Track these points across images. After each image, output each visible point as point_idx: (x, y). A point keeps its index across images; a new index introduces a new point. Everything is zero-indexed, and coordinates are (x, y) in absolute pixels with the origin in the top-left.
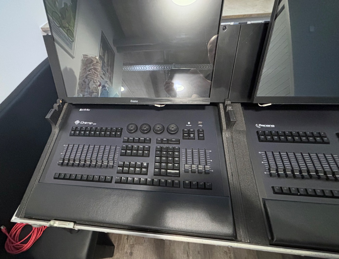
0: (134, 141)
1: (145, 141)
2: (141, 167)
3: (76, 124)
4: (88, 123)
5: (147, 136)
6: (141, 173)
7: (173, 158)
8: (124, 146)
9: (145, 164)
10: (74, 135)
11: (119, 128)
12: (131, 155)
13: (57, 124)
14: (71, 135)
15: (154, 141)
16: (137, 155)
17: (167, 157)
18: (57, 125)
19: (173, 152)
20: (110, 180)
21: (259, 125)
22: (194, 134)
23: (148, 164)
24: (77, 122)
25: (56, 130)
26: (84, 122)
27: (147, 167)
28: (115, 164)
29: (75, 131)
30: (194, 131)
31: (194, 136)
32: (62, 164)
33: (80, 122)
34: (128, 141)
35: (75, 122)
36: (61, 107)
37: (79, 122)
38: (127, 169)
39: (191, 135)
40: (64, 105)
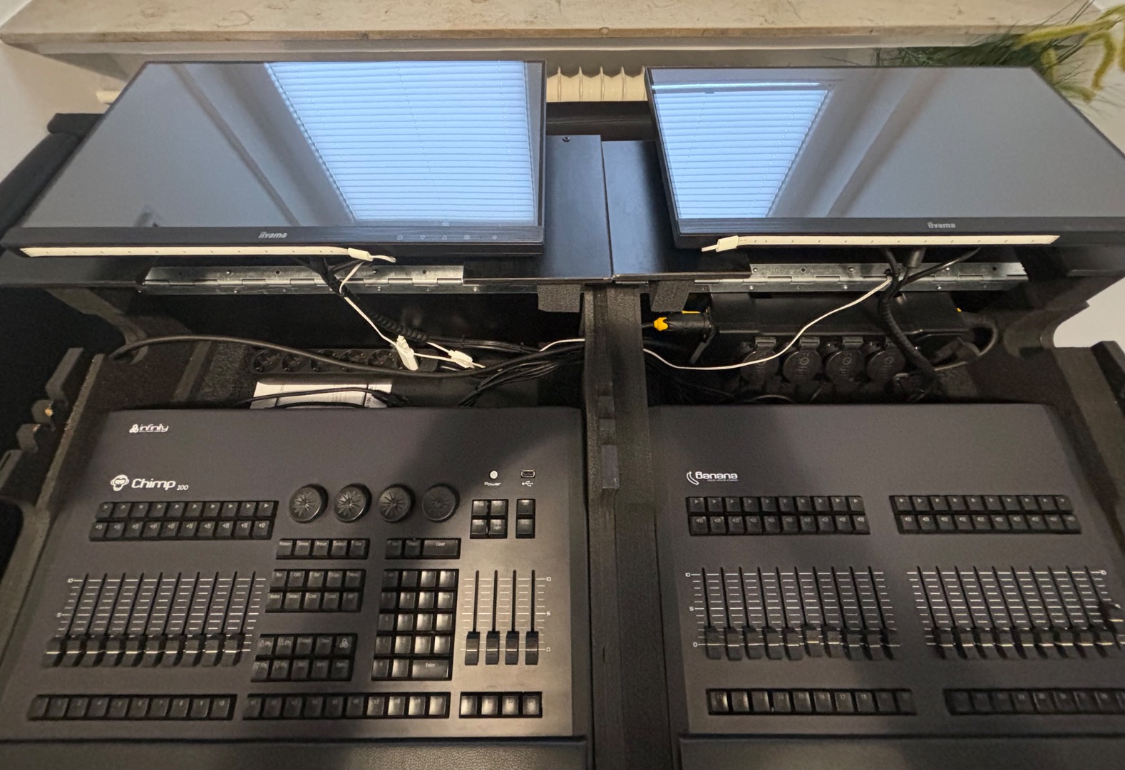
3: (115, 488)
4: (160, 483)
18: (42, 503)
21: (697, 474)
24: (118, 482)
26: (143, 481)
33: (131, 483)
35: (113, 482)
37: (127, 481)
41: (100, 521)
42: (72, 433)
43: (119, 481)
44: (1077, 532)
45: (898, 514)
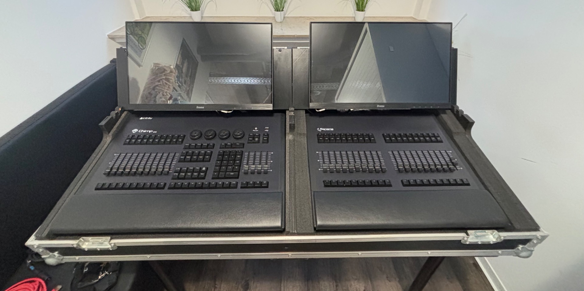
0: (196, 147)
1: (208, 147)
2: (200, 171)
3: (133, 132)
4: (147, 131)
5: (211, 142)
6: (198, 178)
7: (234, 160)
8: (184, 152)
9: (204, 169)
10: (129, 143)
11: (182, 135)
12: (191, 161)
13: (111, 132)
14: (125, 144)
15: (217, 147)
16: (197, 161)
17: (228, 161)
18: (111, 134)
19: (236, 155)
20: (162, 186)
22: (259, 138)
23: (207, 169)
24: (134, 131)
25: (107, 139)
26: (142, 131)
27: (205, 172)
28: (171, 171)
29: (131, 139)
30: (259, 135)
31: (259, 140)
32: (109, 173)
34: (189, 147)
35: (133, 131)
36: (119, 115)
37: (137, 130)
38: (184, 174)
39: (256, 139)
40: (122, 114)
41: (128, 139)
43: (135, 131)
44: (441, 142)
45: (385, 137)
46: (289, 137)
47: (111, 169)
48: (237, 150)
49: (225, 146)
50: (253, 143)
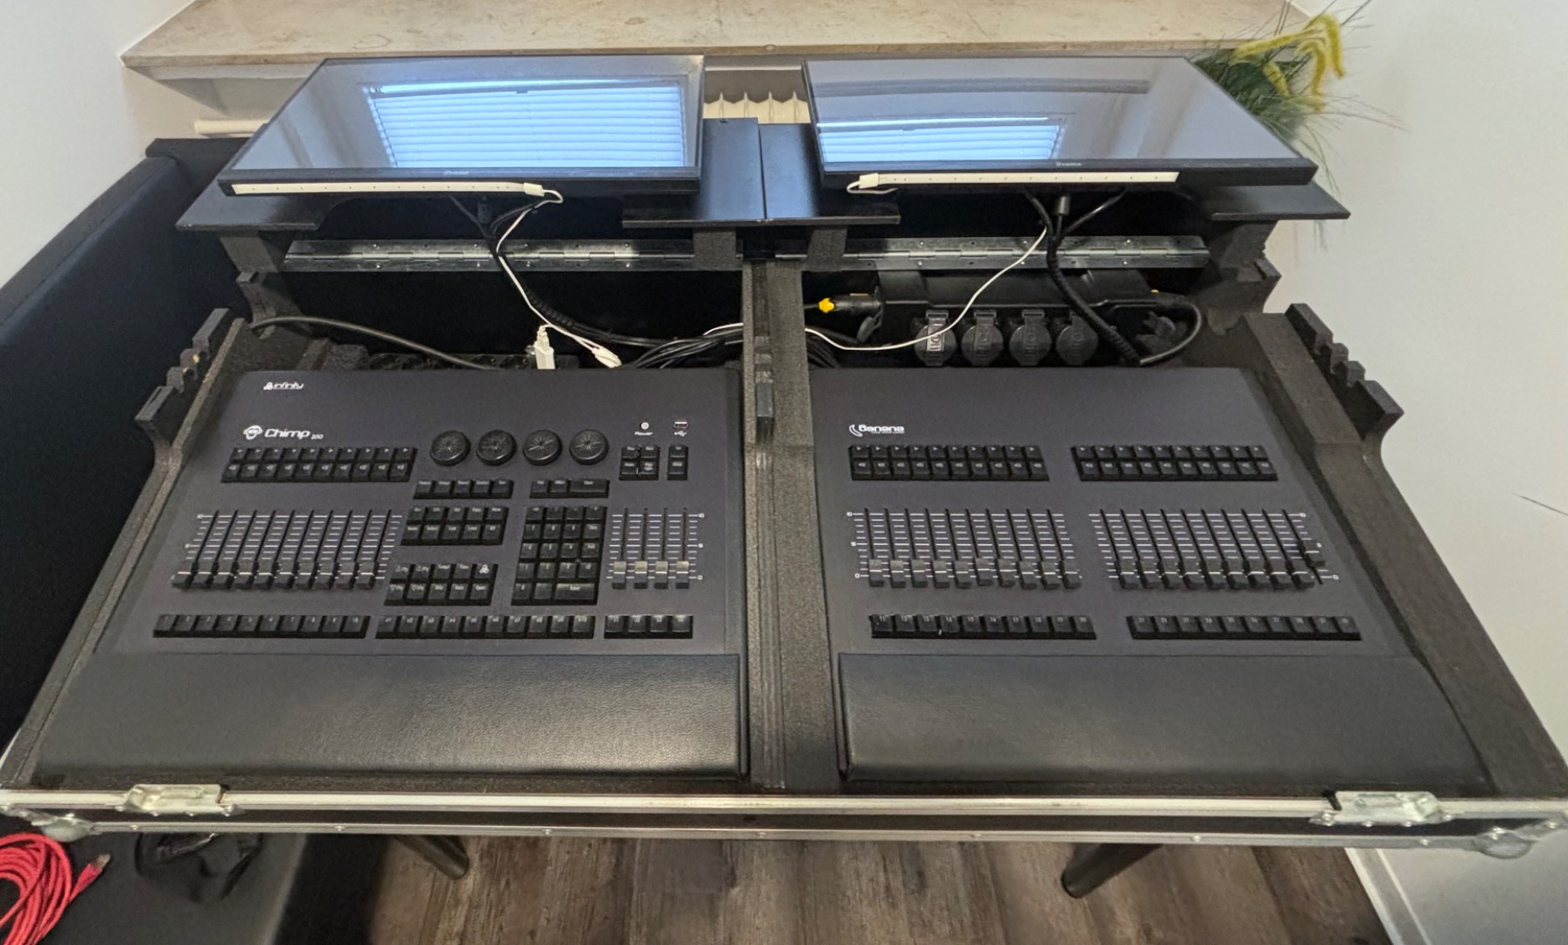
0: (452, 493)
1: (490, 493)
2: (473, 577)
3: (248, 438)
4: (293, 433)
5: (501, 476)
6: (467, 601)
7: (581, 541)
8: (416, 510)
9: (485, 570)
10: (239, 478)
11: (405, 450)
12: (440, 541)
13: (177, 439)
14: (226, 480)
15: (522, 491)
16: (460, 541)
17: (560, 541)
18: (178, 444)
19: (583, 523)
20: (358, 629)
21: (860, 427)
22: (656, 461)
23: (494, 569)
24: (251, 432)
25: (169, 463)
26: (276, 431)
27: (490, 580)
28: (382, 575)
29: (243, 463)
30: (658, 450)
31: (657, 467)
32: (190, 579)
33: (264, 433)
34: (432, 493)
35: (246, 432)
36: (196, 377)
37: (261, 431)
38: (421, 588)
39: (647, 464)
40: (206, 372)
41: (234, 462)
42: (209, 385)
43: (253, 431)
44: (1273, 478)
45: (1078, 461)
46: (757, 460)
47: (195, 568)
48: (585, 503)
49: (549, 490)
50: (638, 478)
